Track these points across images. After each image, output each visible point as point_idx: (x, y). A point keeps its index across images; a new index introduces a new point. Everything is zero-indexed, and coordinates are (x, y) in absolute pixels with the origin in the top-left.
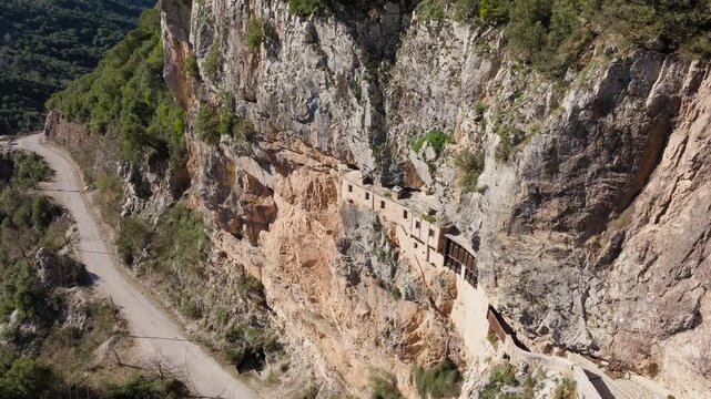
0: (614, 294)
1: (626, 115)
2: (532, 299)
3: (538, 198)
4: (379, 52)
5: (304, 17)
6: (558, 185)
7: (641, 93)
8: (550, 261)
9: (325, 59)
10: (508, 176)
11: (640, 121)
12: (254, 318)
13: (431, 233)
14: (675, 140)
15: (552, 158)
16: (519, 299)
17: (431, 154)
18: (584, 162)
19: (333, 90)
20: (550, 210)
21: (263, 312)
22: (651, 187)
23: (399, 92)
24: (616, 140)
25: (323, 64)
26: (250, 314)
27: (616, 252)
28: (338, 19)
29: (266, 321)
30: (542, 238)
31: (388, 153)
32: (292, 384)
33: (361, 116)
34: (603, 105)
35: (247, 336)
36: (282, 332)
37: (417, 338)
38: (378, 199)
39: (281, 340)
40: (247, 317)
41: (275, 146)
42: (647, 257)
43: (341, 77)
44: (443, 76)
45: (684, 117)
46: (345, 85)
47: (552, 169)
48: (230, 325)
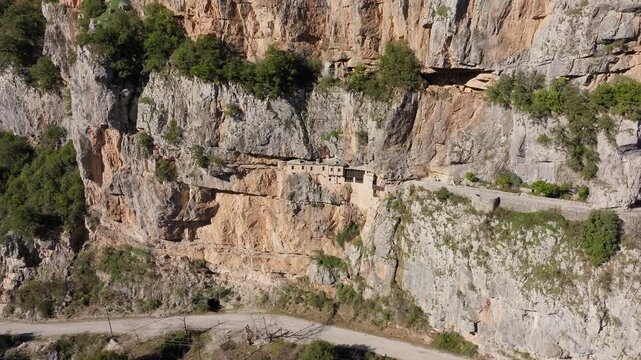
0: (413, 157)
1: (408, 107)
2: (392, 169)
3: (390, 136)
4: (300, 107)
5: (263, 99)
6: (394, 131)
7: (410, 101)
8: (396, 154)
9: (277, 115)
10: (381, 132)
11: (412, 107)
12: (205, 283)
13: (339, 170)
14: (419, 111)
15: (393, 123)
16: (390, 170)
17: (335, 139)
18: (400, 122)
19: (283, 127)
20: (393, 140)
21: (209, 277)
22: (415, 125)
23: (313, 122)
24: (407, 114)
25: (276, 117)
26: (201, 282)
27: (411, 145)
28: (282, 98)
29: (213, 282)
30: (393, 148)
31: (311, 147)
32: (250, 302)
33: (298, 134)
34: (403, 106)
35: (205, 295)
36: (226, 283)
37: (334, 222)
38: (309, 167)
39: (227, 287)
40: (201, 285)
41: (235, 164)
42: (420, 143)
43: (286, 121)
44: (333, 111)
45: (420, 104)
46: (288, 124)
47: (393, 126)
48: (190, 295)
